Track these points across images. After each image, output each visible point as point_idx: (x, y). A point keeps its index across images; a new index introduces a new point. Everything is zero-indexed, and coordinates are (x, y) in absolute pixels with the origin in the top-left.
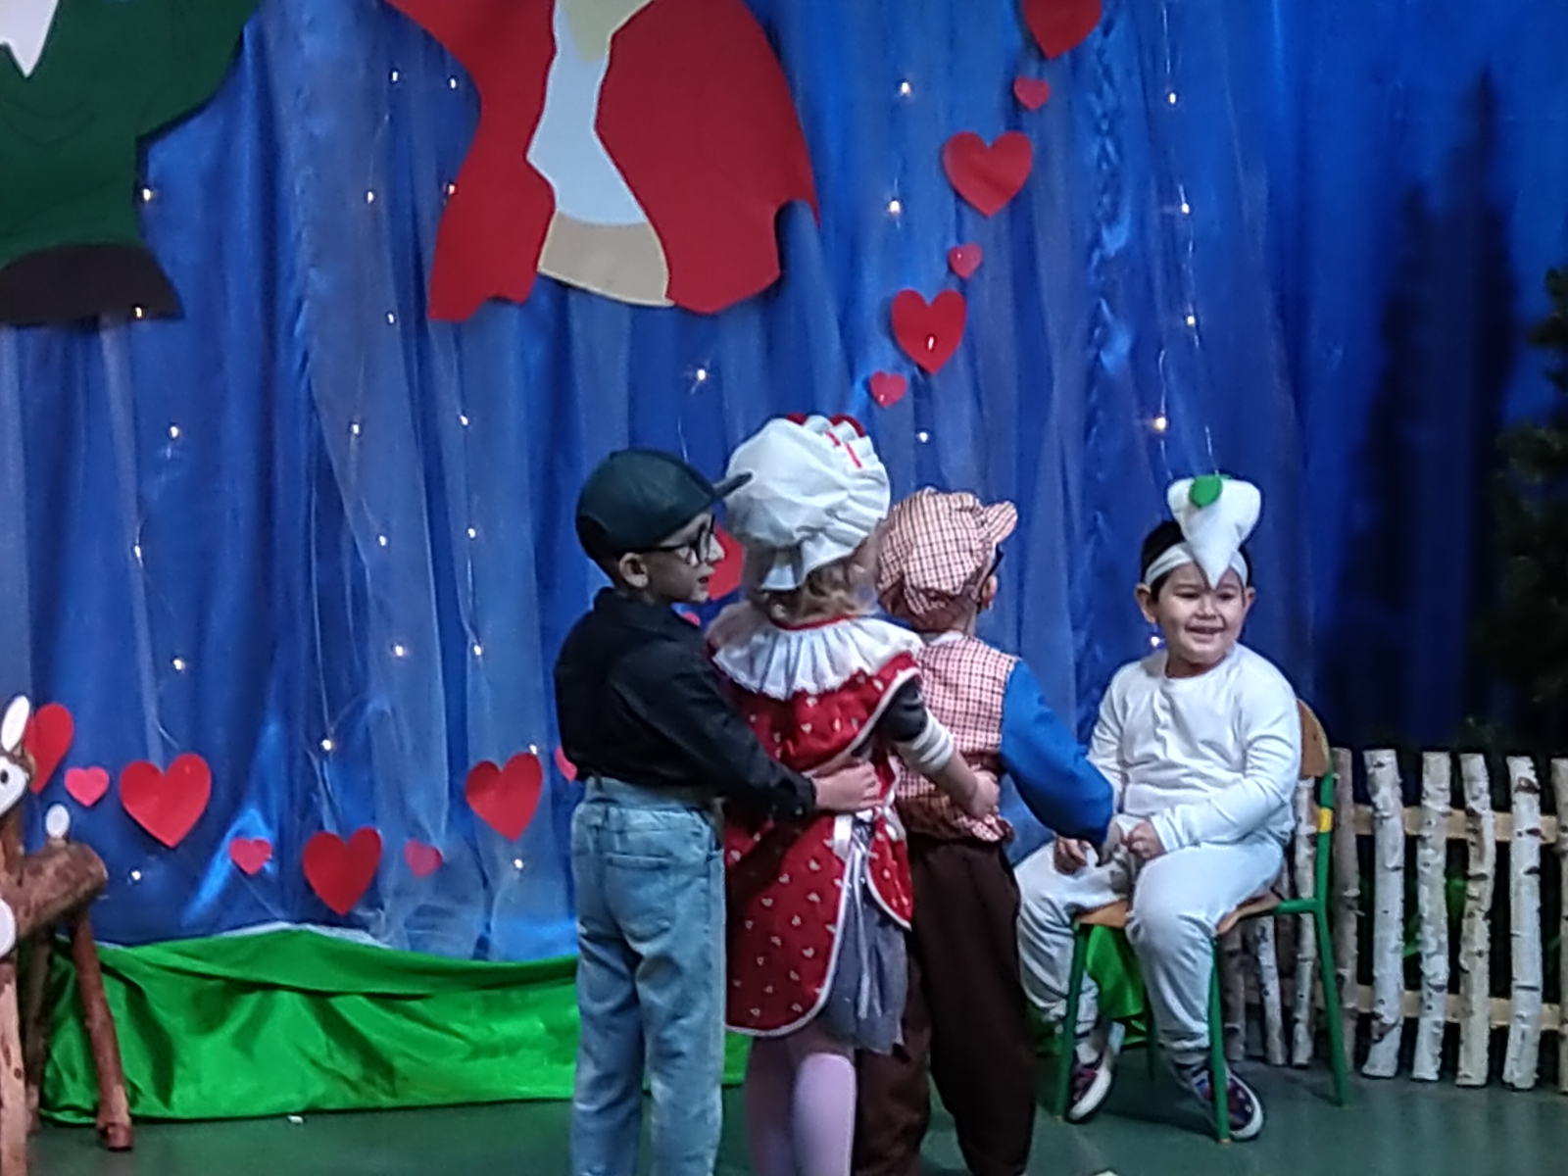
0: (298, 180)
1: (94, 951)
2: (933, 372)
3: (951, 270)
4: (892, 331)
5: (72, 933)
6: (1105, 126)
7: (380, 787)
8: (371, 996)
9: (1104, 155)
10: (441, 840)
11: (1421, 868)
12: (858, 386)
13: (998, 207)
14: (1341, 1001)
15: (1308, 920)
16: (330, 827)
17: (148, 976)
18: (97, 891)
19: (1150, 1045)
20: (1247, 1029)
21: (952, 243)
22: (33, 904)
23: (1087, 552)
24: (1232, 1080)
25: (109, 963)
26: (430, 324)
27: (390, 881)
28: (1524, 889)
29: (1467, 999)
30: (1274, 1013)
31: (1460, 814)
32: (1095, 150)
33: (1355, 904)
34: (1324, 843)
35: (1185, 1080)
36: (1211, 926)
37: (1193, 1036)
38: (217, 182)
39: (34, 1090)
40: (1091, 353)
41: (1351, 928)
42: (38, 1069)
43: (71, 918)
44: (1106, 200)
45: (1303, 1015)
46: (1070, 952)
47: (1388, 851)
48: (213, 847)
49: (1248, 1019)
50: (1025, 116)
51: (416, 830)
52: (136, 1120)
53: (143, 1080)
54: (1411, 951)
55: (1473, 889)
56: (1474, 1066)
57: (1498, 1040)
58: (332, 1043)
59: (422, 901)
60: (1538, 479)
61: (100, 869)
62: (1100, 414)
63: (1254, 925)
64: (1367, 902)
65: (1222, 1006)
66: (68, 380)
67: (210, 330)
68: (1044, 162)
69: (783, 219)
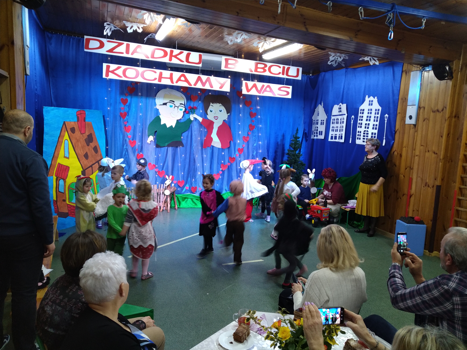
0: (194, 137)
1: (175, 195)
2: (241, 154)
3: (243, 147)
4: (238, 151)
6: (255, 136)
7: (197, 183)
8: (196, 199)
12: (235, 155)
16: (193, 186)
17: (179, 197)
18: (176, 190)
21: (243, 144)
22: (171, 191)
27: (197, 191)
32: (254, 138)
38: (187, 137)
40: (253, 153)
42: (171, 203)
43: (174, 192)
44: (254, 142)
48: (184, 187)
50: (249, 135)
51: (200, 187)
52: (178, 208)
53: (178, 205)
58: (193, 203)
61: (176, 188)
66: (175, 151)
67: (186, 148)
68: (250, 139)
69: (230, 142)
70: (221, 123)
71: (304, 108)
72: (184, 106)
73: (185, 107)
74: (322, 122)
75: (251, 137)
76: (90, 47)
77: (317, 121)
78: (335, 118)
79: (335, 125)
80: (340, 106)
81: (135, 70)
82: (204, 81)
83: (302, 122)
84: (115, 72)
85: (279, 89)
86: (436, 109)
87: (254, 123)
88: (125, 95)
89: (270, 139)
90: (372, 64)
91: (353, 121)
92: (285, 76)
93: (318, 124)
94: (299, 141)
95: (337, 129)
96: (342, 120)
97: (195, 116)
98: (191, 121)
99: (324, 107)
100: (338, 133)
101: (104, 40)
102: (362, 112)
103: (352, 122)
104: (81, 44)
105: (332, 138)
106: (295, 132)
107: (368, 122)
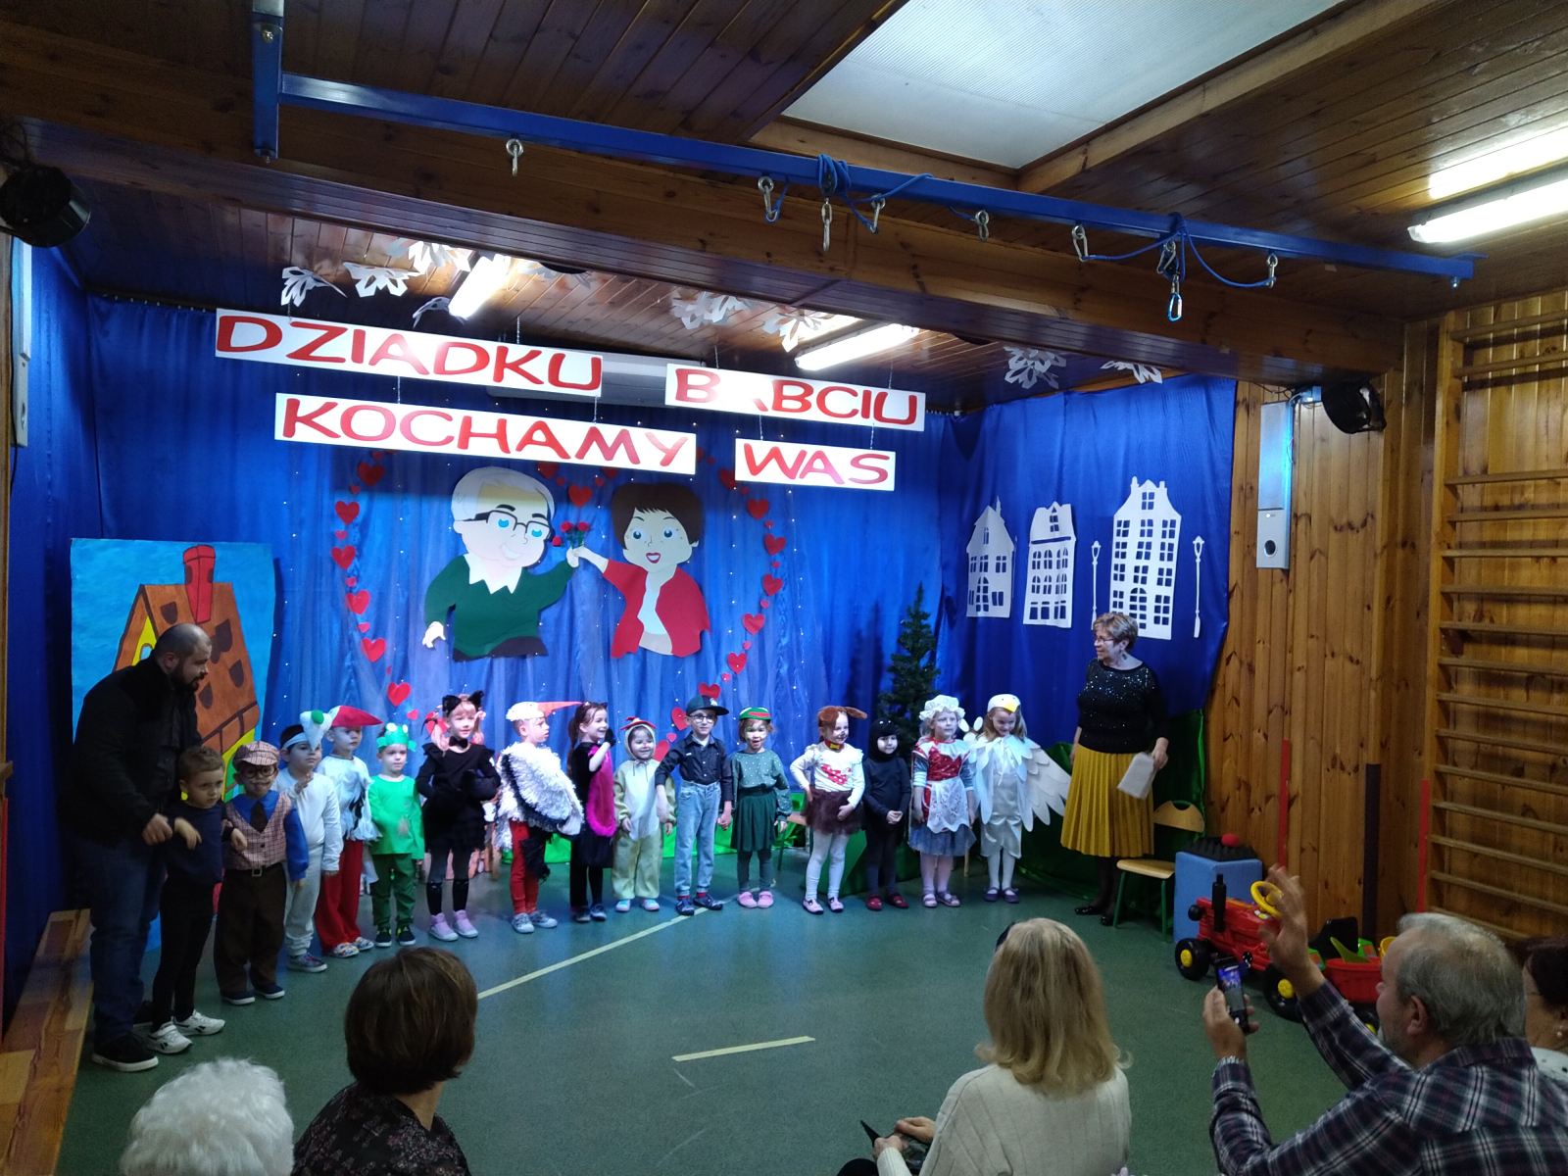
0: (579, 622)
3: (744, 648)
4: (728, 663)
6: (782, 613)
9: (782, 620)
12: (719, 678)
13: (756, 634)
21: (744, 640)
32: (780, 618)
38: (558, 621)
40: (778, 671)
44: (782, 631)
50: (763, 610)
60: (888, 706)
66: (517, 669)
67: (554, 658)
68: (767, 621)
69: (702, 634)
70: (670, 575)
71: (939, 519)
72: (546, 522)
73: (550, 526)
74: (1001, 562)
75: (771, 619)
76: (234, 343)
77: (984, 561)
78: (1042, 548)
79: (1042, 573)
80: (1054, 510)
81: (385, 412)
82: (609, 441)
83: (936, 564)
84: (314, 420)
85: (855, 462)
86: (1345, 520)
87: (779, 570)
88: (350, 490)
89: (832, 617)
90: (1142, 380)
91: (1098, 560)
92: (871, 422)
93: (986, 570)
94: (927, 626)
95: (1047, 584)
96: (1063, 557)
97: (586, 553)
98: (571, 570)
99: (1003, 515)
100: (1052, 599)
101: (282, 322)
102: (1122, 529)
103: (1095, 563)
104: (203, 335)
105: (1033, 615)
106: (914, 597)
107: (1142, 563)
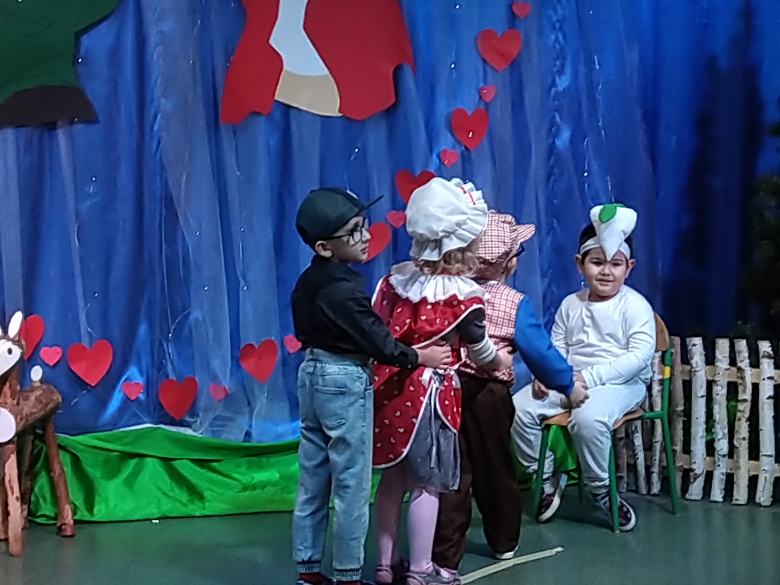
0: (155, 55)
1: (55, 438)
2: (472, 150)
3: (481, 98)
4: (451, 129)
5: (44, 429)
6: (558, 25)
7: (197, 356)
8: (192, 460)
9: (557, 40)
10: (227, 383)
11: (714, 395)
12: (434, 156)
13: (504, 67)
14: (674, 462)
15: (658, 422)
16: (172, 377)
17: (82, 450)
18: (57, 408)
19: (580, 485)
20: (628, 477)
21: (481, 85)
22: (24, 415)
23: (549, 239)
24: (621, 502)
25: (63, 444)
26: (222, 125)
27: (202, 403)
28: (766, 406)
29: (738, 462)
30: (641, 468)
31: (734, 369)
32: (553, 37)
33: (682, 414)
34: (667, 384)
35: (596, 501)
36: (610, 425)
37: (602, 480)
38: (115, 54)
39: (25, 507)
40: (551, 141)
41: (679, 426)
42: (27, 496)
43: (43, 422)
44: (558, 63)
45: (656, 469)
46: (540, 438)
47: (699, 388)
48: (114, 388)
49: (629, 471)
50: (517, 21)
51: (215, 378)
52: (76, 522)
53: (80, 502)
54: (709, 438)
55: (741, 407)
56: (741, 495)
57: (753, 481)
58: (174, 484)
59: (217, 413)
61: (58, 397)
62: (556, 170)
63: (631, 425)
64: (688, 413)
65: (616, 465)
66: (41, 149)
67: (112, 126)
68: (527, 44)
69: (397, 73)
